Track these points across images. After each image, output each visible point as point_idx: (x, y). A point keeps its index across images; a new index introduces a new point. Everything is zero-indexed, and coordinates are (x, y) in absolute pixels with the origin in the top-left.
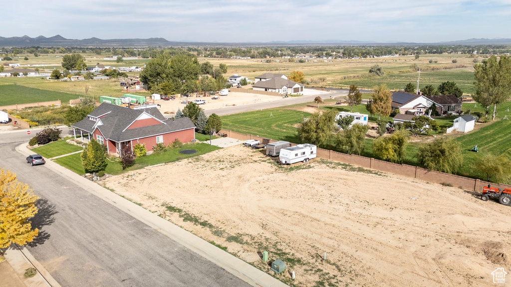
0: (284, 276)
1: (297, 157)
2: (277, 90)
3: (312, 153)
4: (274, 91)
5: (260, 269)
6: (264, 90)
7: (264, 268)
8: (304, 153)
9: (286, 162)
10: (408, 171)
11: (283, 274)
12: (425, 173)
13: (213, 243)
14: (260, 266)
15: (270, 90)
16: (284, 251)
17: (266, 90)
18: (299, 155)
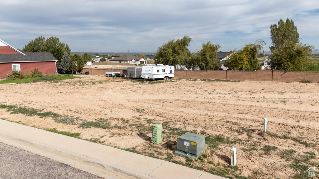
0: (210, 163)
1: (158, 73)
2: (128, 62)
3: (171, 71)
4: (126, 62)
5: (152, 155)
6: (119, 62)
7: (160, 154)
8: (164, 71)
9: (148, 77)
10: (264, 76)
11: (205, 160)
12: (281, 75)
13: (54, 131)
14: (150, 152)
15: (123, 62)
16: (184, 130)
17: (120, 62)
18: (161, 72)
